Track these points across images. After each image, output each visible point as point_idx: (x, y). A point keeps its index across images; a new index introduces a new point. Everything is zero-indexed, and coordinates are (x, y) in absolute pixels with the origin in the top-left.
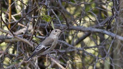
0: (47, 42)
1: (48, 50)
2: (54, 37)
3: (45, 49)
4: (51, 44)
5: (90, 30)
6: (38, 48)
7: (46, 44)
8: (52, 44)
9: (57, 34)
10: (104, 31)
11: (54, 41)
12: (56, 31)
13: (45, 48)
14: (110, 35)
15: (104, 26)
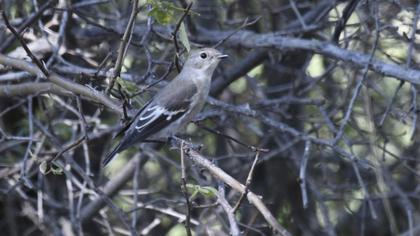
0: (172, 94)
1: (179, 121)
2: (197, 75)
3: (169, 118)
4: (186, 100)
5: (275, 43)
6: (142, 119)
7: (170, 102)
8: (189, 103)
9: (206, 67)
10: (325, 45)
11: (199, 91)
12: (204, 56)
13: (167, 116)
14: (351, 61)
15: (317, 29)
